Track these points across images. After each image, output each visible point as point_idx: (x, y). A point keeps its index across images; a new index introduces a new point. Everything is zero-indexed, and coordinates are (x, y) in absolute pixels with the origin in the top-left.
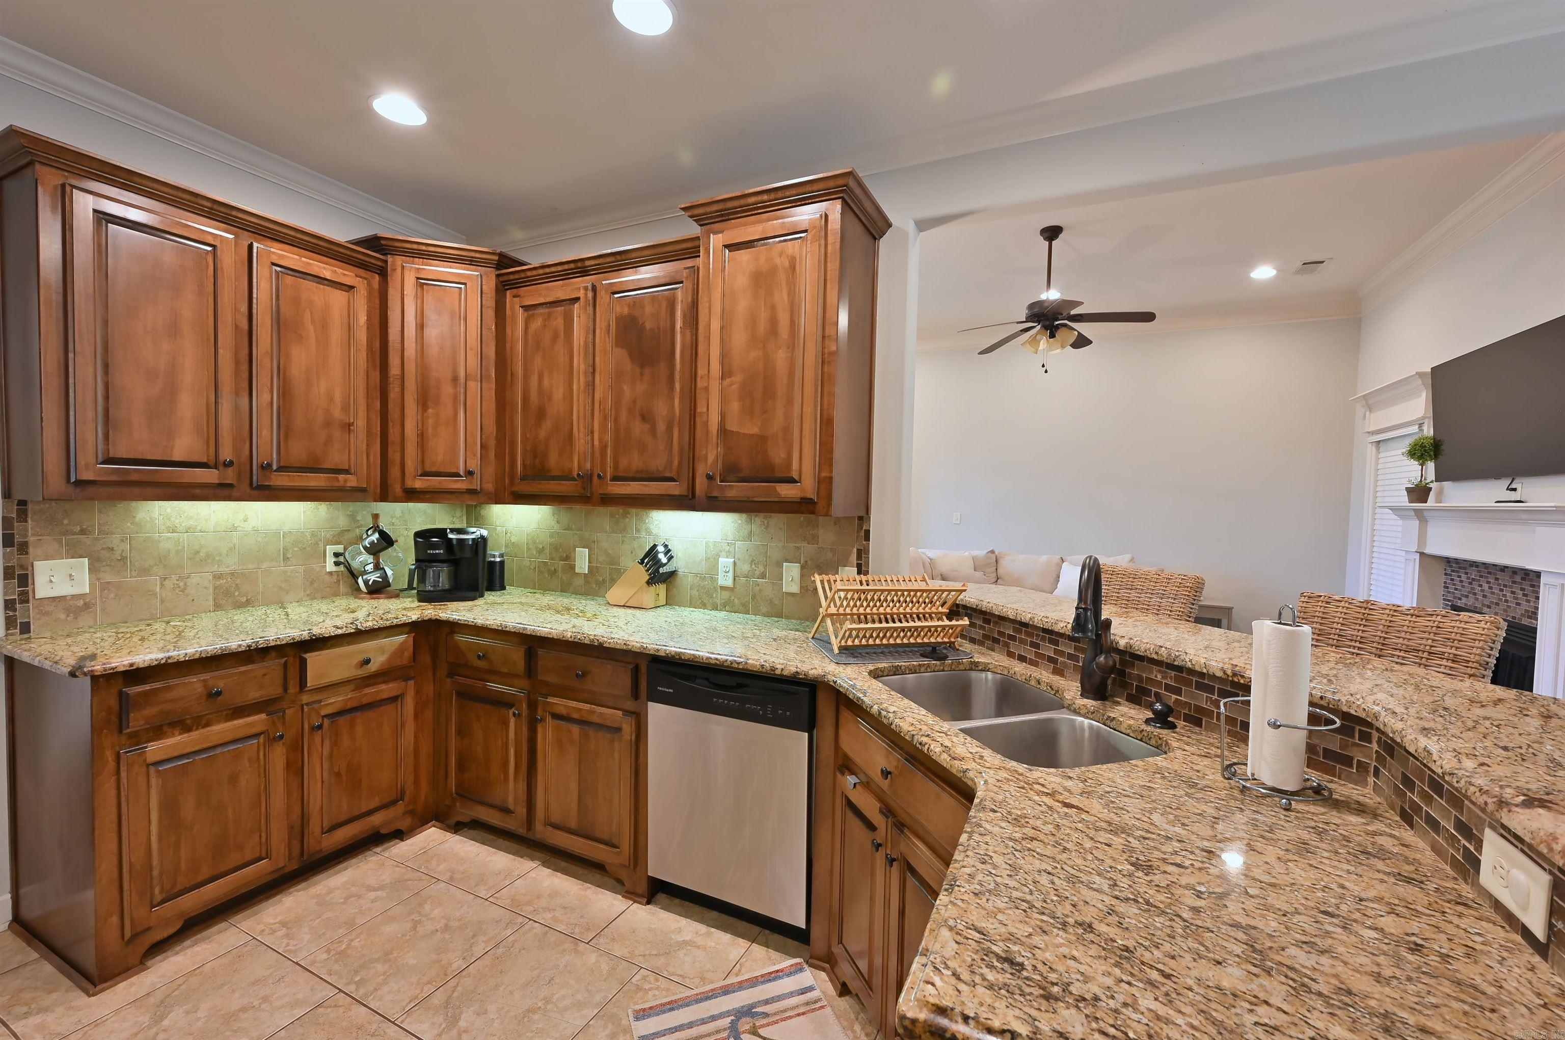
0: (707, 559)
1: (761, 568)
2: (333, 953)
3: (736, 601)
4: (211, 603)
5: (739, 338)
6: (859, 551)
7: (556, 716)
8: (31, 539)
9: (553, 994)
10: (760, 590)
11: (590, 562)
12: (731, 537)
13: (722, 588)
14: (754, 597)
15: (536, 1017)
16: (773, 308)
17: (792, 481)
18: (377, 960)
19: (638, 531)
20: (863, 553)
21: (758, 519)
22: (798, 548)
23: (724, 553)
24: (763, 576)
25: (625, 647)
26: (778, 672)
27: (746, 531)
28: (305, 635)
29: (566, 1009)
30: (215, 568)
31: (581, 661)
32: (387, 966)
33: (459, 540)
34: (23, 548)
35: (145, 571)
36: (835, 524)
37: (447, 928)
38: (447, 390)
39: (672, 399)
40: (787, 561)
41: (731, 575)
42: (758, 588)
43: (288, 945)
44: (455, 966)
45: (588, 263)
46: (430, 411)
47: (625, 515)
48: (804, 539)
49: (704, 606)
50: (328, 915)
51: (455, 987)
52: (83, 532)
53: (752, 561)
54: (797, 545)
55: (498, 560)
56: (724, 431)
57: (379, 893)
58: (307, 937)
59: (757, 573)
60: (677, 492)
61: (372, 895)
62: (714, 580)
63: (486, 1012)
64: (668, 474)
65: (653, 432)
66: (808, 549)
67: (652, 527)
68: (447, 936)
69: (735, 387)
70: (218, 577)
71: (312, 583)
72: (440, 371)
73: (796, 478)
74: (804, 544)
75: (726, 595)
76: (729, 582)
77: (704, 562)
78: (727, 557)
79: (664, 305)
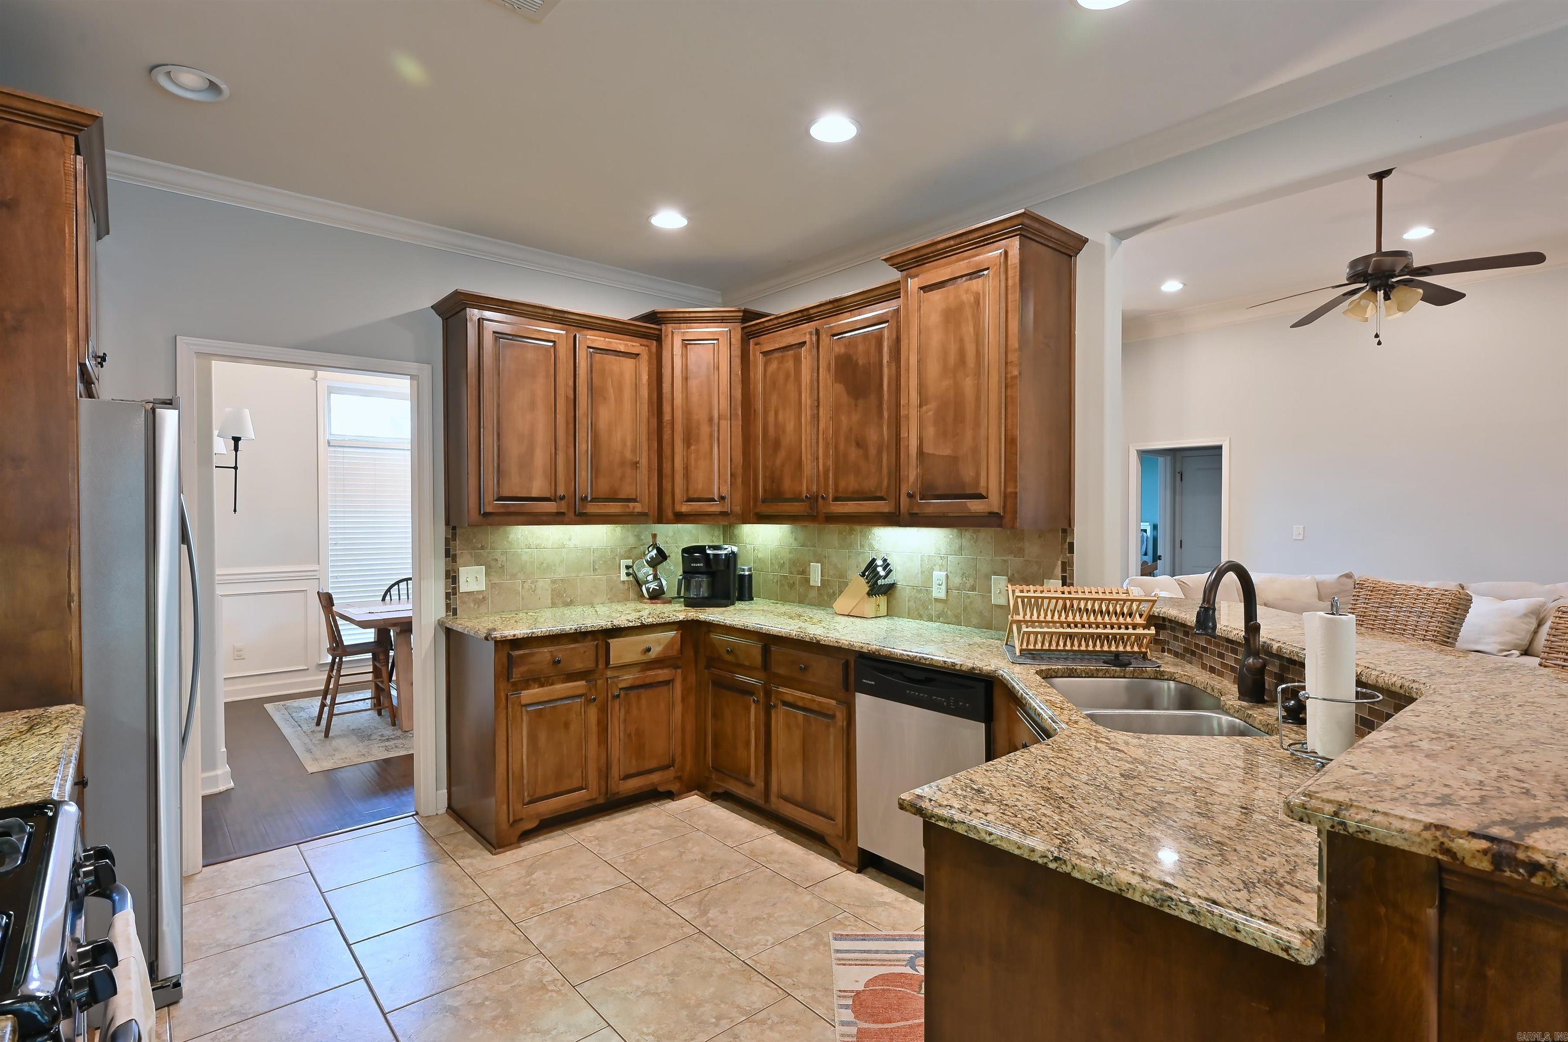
0: (922, 572)
1: (971, 581)
2: (627, 860)
3: (949, 612)
4: (550, 601)
5: (933, 369)
6: (1063, 564)
7: (785, 704)
8: (458, 552)
9: (775, 913)
10: (971, 603)
11: (822, 576)
12: (943, 551)
13: (936, 600)
14: (965, 609)
15: (761, 923)
16: (961, 340)
17: (980, 497)
18: (656, 869)
19: (862, 546)
20: (1067, 566)
21: (968, 534)
22: (1005, 561)
23: (937, 567)
24: (973, 589)
25: (836, 645)
26: (958, 667)
27: (957, 546)
28: (609, 626)
29: (784, 923)
30: (552, 576)
31: (804, 655)
32: (662, 874)
33: (714, 555)
34: (454, 559)
35: (513, 576)
36: (1040, 537)
37: (702, 860)
38: (705, 429)
39: (882, 426)
40: (995, 574)
41: (944, 587)
42: (969, 600)
43: (599, 850)
44: (707, 883)
45: (812, 311)
46: (693, 447)
47: (851, 532)
48: (1011, 552)
49: (920, 617)
50: (624, 838)
51: (707, 895)
52: (482, 548)
53: (964, 574)
54: (1004, 558)
55: (747, 573)
56: (921, 453)
57: (657, 831)
58: (611, 848)
59: (968, 585)
60: (886, 510)
61: (653, 831)
62: (928, 591)
63: (726, 912)
64: (878, 494)
65: (866, 457)
66: (1015, 562)
67: (874, 543)
68: (703, 865)
69: (930, 413)
70: (554, 582)
71: (611, 590)
72: (700, 415)
73: (984, 494)
74: (1011, 557)
75: (940, 606)
76: (942, 595)
77: (920, 575)
78: (940, 570)
79: (873, 342)
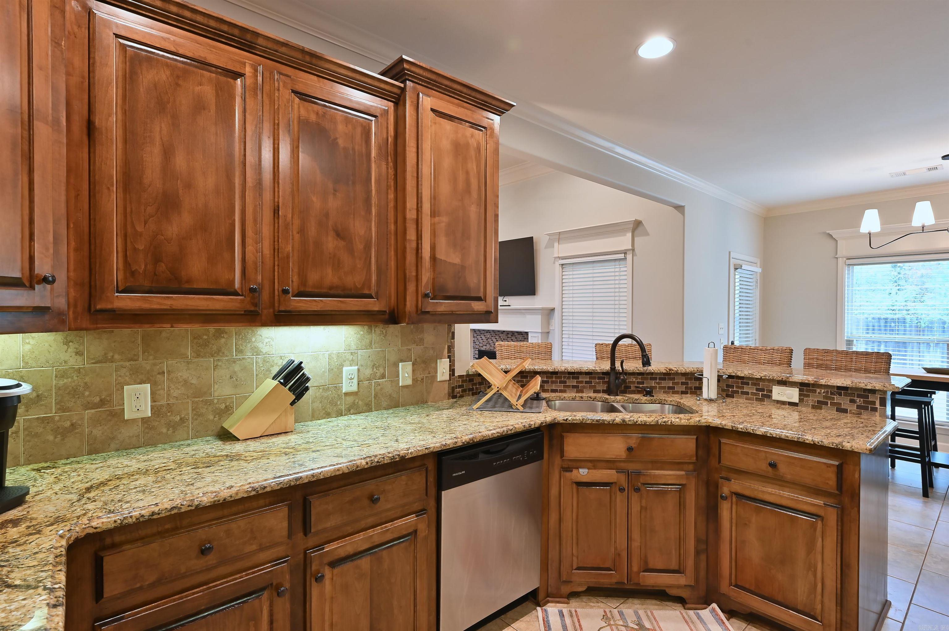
0: (331, 370)
1: (381, 370)
3: (360, 403)
6: (449, 347)
7: (333, 564)
10: (381, 389)
11: (153, 400)
12: (353, 347)
13: (346, 394)
14: (376, 396)
16: (467, 173)
17: (479, 299)
19: (240, 351)
20: (451, 349)
21: (379, 329)
22: (410, 350)
23: (347, 363)
24: (383, 376)
26: (533, 427)
27: (368, 341)
36: (434, 329)
40: (402, 361)
41: (355, 381)
42: (379, 387)
47: (219, 335)
48: (415, 342)
49: (328, 415)
53: (373, 366)
54: (409, 347)
56: (434, 258)
59: (378, 375)
60: (376, 308)
62: (338, 388)
64: (366, 292)
65: (351, 251)
66: (416, 350)
67: (260, 345)
69: (443, 225)
73: (483, 297)
74: (414, 346)
75: (350, 399)
76: (354, 388)
77: (327, 374)
78: (351, 365)
79: (359, 130)
